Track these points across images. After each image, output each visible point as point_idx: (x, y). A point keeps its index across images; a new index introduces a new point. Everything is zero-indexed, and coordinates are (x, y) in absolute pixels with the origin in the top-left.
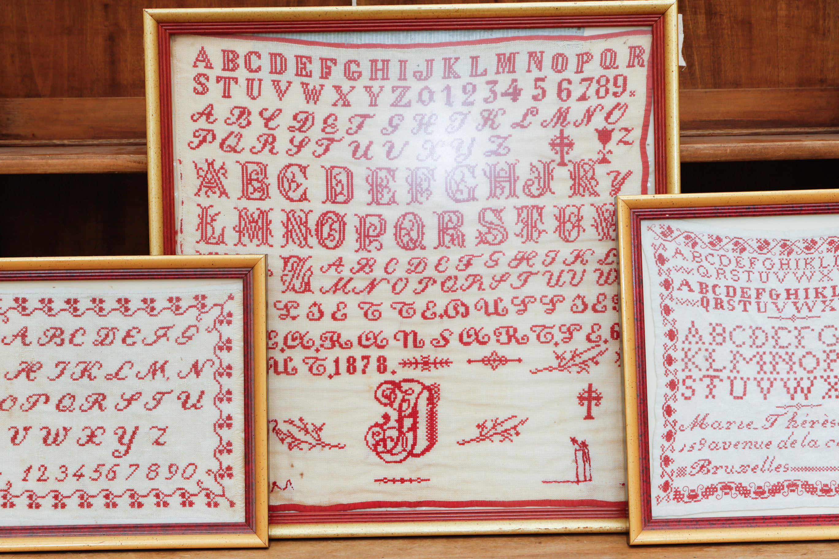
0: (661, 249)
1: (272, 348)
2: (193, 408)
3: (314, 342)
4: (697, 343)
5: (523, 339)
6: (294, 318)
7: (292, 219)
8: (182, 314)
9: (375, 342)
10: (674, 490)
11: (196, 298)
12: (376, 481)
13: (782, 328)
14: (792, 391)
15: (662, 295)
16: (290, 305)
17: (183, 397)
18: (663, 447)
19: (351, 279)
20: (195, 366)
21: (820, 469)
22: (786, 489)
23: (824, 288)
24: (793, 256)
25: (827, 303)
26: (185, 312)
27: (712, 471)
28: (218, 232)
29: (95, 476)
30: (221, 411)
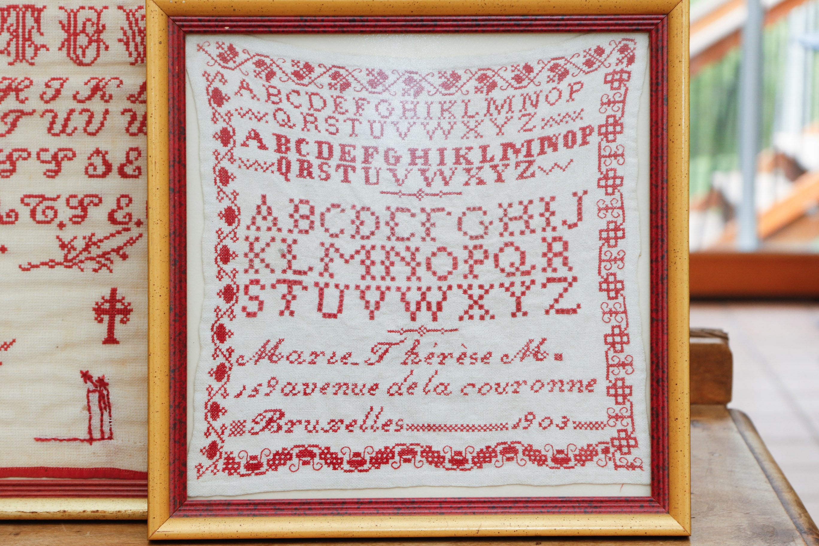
0: (217, 80)
4: (269, 229)
5: (8, 216)
10: (224, 456)
13: (402, 210)
14: (413, 308)
15: (216, 153)
18: (210, 389)
21: (450, 428)
22: (397, 458)
23: (470, 149)
24: (423, 97)
25: (473, 172)
27: (285, 428)
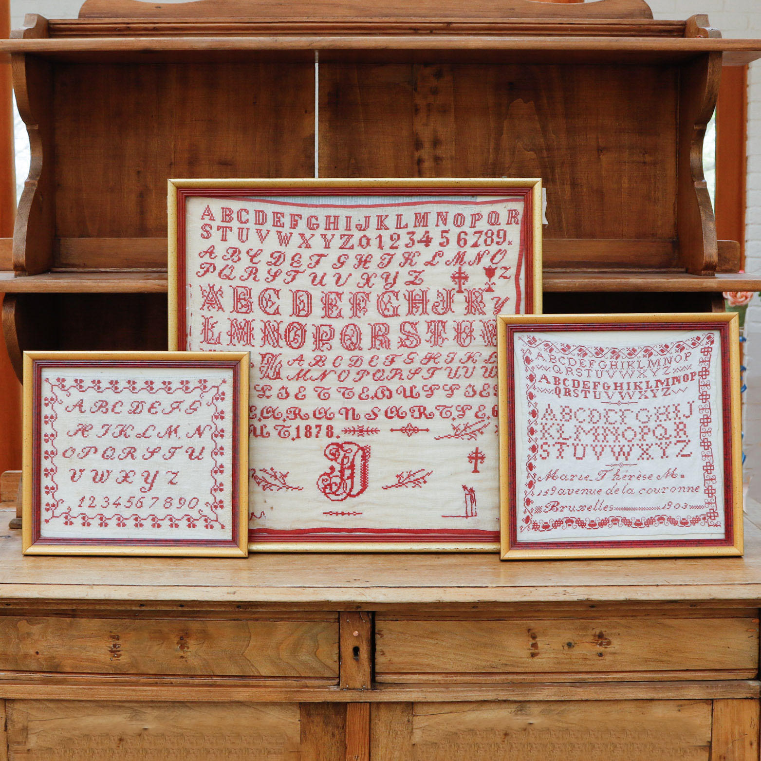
0: (527, 352)
1: (252, 418)
2: (197, 459)
3: (282, 414)
4: (552, 419)
5: (430, 415)
6: (268, 397)
7: (268, 327)
8: (190, 393)
9: (325, 415)
10: (533, 522)
11: (200, 381)
12: (324, 513)
13: (611, 410)
14: (617, 454)
15: (527, 385)
16: (265, 388)
17: (190, 451)
18: (526, 492)
19: (309, 370)
20: (198, 429)
21: (634, 509)
22: (611, 523)
23: (641, 382)
24: (620, 359)
25: (642, 393)
26: (192, 391)
27: (560, 509)
28: (216, 336)
29: (129, 504)
30: (216, 462)
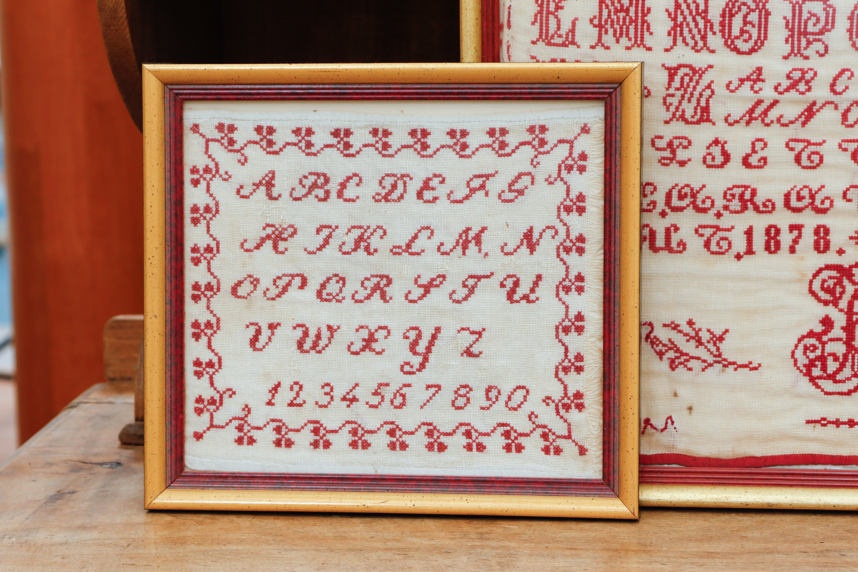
1: (647, 211)
2: (524, 302)
3: (713, 202)
6: (682, 164)
7: (684, 6)
8: (509, 155)
9: (812, 204)
11: (531, 130)
12: (808, 422)
16: (676, 142)
17: (509, 283)
19: (776, 102)
20: (528, 235)
26: (513, 151)
28: (566, 27)
29: (375, 400)
30: (567, 307)
